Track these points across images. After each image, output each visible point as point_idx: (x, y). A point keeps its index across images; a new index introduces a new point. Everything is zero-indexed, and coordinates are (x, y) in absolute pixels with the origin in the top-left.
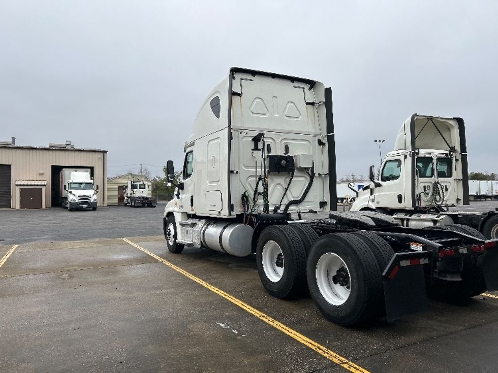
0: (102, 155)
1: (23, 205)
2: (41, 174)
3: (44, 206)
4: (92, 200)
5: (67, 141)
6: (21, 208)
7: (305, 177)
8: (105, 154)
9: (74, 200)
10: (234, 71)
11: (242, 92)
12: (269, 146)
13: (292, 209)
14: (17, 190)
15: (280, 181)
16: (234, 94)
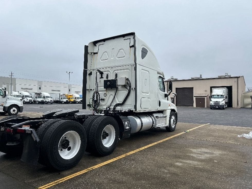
0: (237, 80)
1: (197, 106)
2: (206, 91)
3: (206, 106)
4: (221, 104)
5: (226, 74)
6: (196, 107)
7: (126, 90)
8: (238, 78)
9: (212, 104)
10: (95, 43)
11: (98, 52)
12: (107, 75)
13: (118, 108)
14: (194, 98)
15: (112, 93)
16: (95, 53)
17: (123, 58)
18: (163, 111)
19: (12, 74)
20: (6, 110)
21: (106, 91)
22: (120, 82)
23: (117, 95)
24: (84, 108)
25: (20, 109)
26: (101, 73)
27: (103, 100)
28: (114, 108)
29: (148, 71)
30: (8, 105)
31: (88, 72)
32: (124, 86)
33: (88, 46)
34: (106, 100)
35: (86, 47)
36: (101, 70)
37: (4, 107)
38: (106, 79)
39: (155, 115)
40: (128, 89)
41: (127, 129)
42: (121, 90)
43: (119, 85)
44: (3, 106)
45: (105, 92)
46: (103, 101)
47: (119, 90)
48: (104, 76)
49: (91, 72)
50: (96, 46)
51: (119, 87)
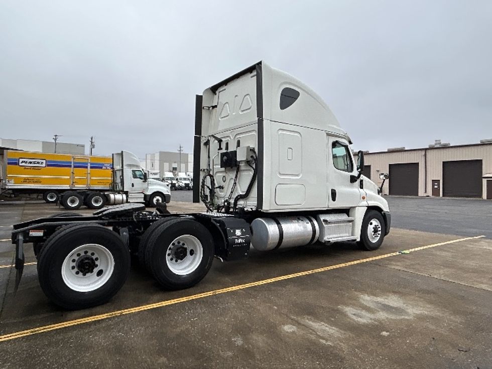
6: (487, 199)
7: (251, 170)
10: (214, 89)
11: (218, 103)
12: (227, 144)
13: (241, 203)
14: (485, 182)
15: (232, 175)
16: (214, 107)
17: (249, 111)
18: (349, 209)
19: (180, 148)
20: (148, 199)
21: (225, 171)
22: (241, 157)
23: (239, 179)
24: (196, 200)
25: (165, 198)
26: (220, 141)
27: (221, 187)
28: (235, 204)
29: (299, 133)
30: (149, 193)
31: (203, 140)
32: (248, 163)
33: (201, 96)
34: (225, 189)
35: (199, 99)
36: (219, 136)
37: (145, 196)
38: (226, 151)
39: (323, 217)
40: (253, 168)
41: (238, 244)
42: (244, 170)
43: (241, 161)
44: (144, 193)
45: (224, 174)
46: (221, 189)
47: (241, 171)
48: (223, 146)
49: (208, 140)
50: (216, 94)
51: (242, 165)
